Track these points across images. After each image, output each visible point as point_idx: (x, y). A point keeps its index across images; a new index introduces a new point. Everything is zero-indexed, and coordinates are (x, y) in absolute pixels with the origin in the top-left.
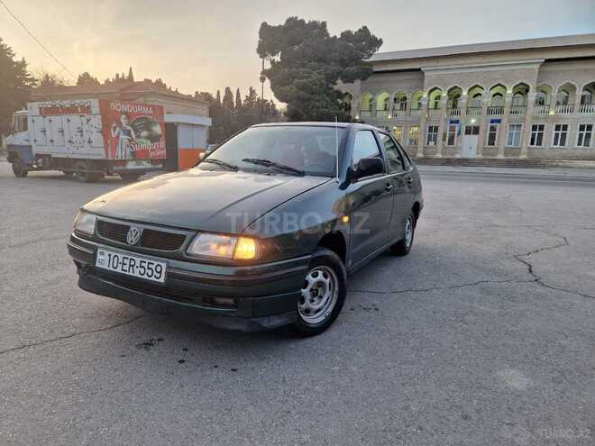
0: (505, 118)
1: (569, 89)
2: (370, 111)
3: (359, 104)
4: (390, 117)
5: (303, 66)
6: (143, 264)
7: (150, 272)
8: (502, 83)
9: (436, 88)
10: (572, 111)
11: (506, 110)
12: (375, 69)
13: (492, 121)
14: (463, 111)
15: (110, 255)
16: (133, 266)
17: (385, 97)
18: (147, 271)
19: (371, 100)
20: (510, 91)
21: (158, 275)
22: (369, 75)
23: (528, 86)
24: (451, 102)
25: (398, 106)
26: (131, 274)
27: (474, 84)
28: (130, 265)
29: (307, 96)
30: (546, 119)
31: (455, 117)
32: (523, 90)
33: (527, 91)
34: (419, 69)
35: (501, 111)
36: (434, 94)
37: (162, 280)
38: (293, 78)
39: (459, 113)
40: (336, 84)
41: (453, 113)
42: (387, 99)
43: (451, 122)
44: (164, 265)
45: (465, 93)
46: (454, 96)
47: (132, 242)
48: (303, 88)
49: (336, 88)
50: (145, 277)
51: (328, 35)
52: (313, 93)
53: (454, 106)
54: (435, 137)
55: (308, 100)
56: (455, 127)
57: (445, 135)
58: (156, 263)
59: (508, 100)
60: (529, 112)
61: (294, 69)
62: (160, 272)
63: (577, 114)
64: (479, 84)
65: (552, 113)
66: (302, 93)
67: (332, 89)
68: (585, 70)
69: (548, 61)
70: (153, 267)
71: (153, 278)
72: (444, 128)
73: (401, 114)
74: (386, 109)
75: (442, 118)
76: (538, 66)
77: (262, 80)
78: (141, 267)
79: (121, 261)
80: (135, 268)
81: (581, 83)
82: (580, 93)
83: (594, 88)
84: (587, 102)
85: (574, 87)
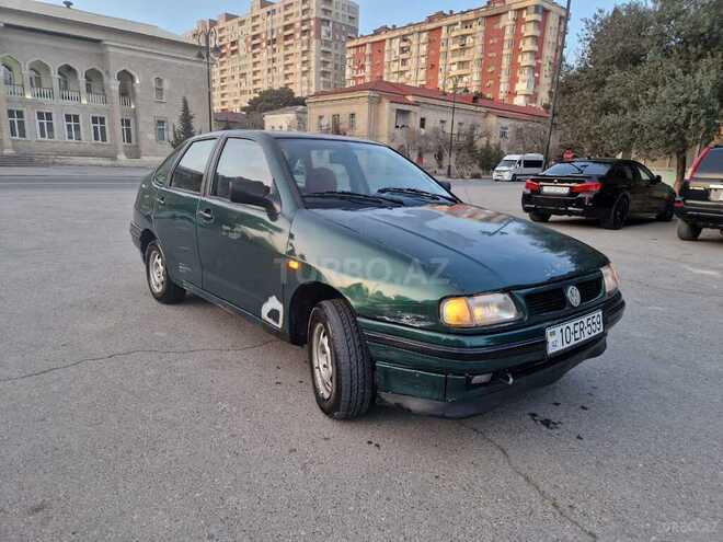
1: (40, 68)
6: (589, 322)
10: (51, 95)
15: (562, 331)
18: (592, 327)
21: (599, 327)
26: (583, 338)
28: (581, 330)
30: (24, 102)
44: (601, 314)
47: (576, 302)
50: (592, 334)
58: (596, 314)
62: (600, 322)
63: (58, 100)
65: (29, 96)
68: (54, 48)
70: (595, 320)
71: (597, 332)
78: (588, 326)
80: (584, 330)
81: (54, 65)
82: (55, 76)
83: (67, 71)
84: (64, 86)
85: (47, 69)
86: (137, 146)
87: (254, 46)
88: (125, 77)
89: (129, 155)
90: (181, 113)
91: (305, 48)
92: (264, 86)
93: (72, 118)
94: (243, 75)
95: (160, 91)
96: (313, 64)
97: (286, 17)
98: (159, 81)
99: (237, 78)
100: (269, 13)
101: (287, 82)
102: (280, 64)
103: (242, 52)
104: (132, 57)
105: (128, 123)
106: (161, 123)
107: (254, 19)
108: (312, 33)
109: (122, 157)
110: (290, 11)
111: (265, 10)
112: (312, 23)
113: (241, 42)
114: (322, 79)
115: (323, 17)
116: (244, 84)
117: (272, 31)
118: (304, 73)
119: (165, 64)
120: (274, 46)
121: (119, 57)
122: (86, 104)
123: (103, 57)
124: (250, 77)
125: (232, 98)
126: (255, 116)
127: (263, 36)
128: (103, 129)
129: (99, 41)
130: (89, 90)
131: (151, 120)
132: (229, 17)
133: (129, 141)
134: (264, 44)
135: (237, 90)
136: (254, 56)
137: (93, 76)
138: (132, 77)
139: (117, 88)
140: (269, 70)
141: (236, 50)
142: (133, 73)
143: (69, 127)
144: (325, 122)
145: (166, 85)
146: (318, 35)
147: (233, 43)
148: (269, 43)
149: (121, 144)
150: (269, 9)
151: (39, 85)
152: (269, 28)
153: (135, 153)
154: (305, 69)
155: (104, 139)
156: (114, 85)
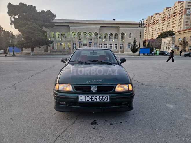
0: (93, 41)
1: (106, 34)
2: (54, 37)
3: (50, 35)
4: (61, 40)
5: (29, 20)
6: (100, 97)
7: (103, 99)
8: (91, 32)
9: (74, 32)
10: (107, 40)
11: (93, 39)
12: (55, 25)
13: (90, 42)
14: (82, 39)
15: (85, 97)
16: (96, 99)
17: (58, 33)
18: (102, 99)
19: (54, 34)
20: (93, 34)
21: (107, 100)
22: (54, 26)
23: (97, 33)
24: (78, 36)
25: (63, 37)
26: (96, 101)
27: (84, 32)
28: (95, 98)
29: (32, 31)
30: (102, 42)
31: (80, 41)
32: (96, 34)
33: (97, 34)
34: (68, 26)
35: (91, 40)
36: (73, 34)
37: (108, 101)
38: (26, 25)
39: (81, 40)
40: (42, 28)
41: (79, 40)
42: (59, 34)
43: (79, 42)
44: (109, 96)
45: (82, 34)
46: (79, 34)
47: (94, 91)
48: (31, 28)
49: (42, 29)
50: (102, 101)
51: (36, 11)
52: (35, 31)
53: (79, 37)
54: (75, 46)
55: (33, 33)
56: (80, 44)
57: (78, 46)
58: (105, 96)
59: (93, 37)
60: (98, 40)
61: (25, 22)
62: (107, 99)
63: (109, 41)
64: (85, 32)
65: (103, 41)
66: (30, 30)
67: (41, 30)
68: (109, 30)
69: (101, 27)
70: (105, 97)
71: (105, 101)
72: (77, 44)
73: (64, 39)
74: (59, 37)
75: (76, 41)
76: (99, 28)
77: (11, 24)
78: (100, 98)
79: (91, 98)
80: (97, 99)
81: (109, 33)
82: (109, 35)
83: (111, 34)
84: (110, 38)
85: (107, 34)
86: (123, 50)
87: (163, 20)
88: (123, 34)
89: (121, 52)
90: (133, 41)
91: (180, 18)
92: (164, 31)
93: (111, 45)
94: (159, 29)
95: (130, 36)
96: (182, 22)
97: (174, 10)
98: (130, 34)
99: (157, 30)
100: (169, 10)
101: (173, 29)
102: (171, 24)
103: (159, 22)
104: (125, 29)
105: (122, 44)
106: (129, 44)
107: (164, 13)
108: (183, 13)
109: (120, 52)
110: (176, 8)
111: (168, 10)
112: (184, 10)
113: (160, 20)
114: (186, 26)
115: (188, 8)
116: (159, 31)
117: (170, 15)
118: (179, 25)
119: (132, 30)
120: (170, 19)
121: (122, 29)
122: (114, 41)
123: (118, 30)
124: (161, 29)
125: (155, 35)
126: (159, 40)
127: (166, 17)
128: (117, 46)
129: (118, 27)
130: (115, 38)
131: (127, 43)
132: (157, 14)
133: (122, 49)
134: (166, 19)
135: (157, 33)
136: (163, 23)
137: (116, 35)
138: (124, 34)
139: (120, 37)
140: (167, 26)
141: (158, 22)
142: (124, 33)
143: (110, 46)
144: (181, 40)
145: (132, 35)
146: (185, 13)
147: (157, 21)
148: (168, 19)
149: (120, 49)
150: (169, 9)
151: (106, 38)
152: (169, 14)
153: (123, 51)
154: (180, 24)
155: (117, 49)
156: (120, 36)
